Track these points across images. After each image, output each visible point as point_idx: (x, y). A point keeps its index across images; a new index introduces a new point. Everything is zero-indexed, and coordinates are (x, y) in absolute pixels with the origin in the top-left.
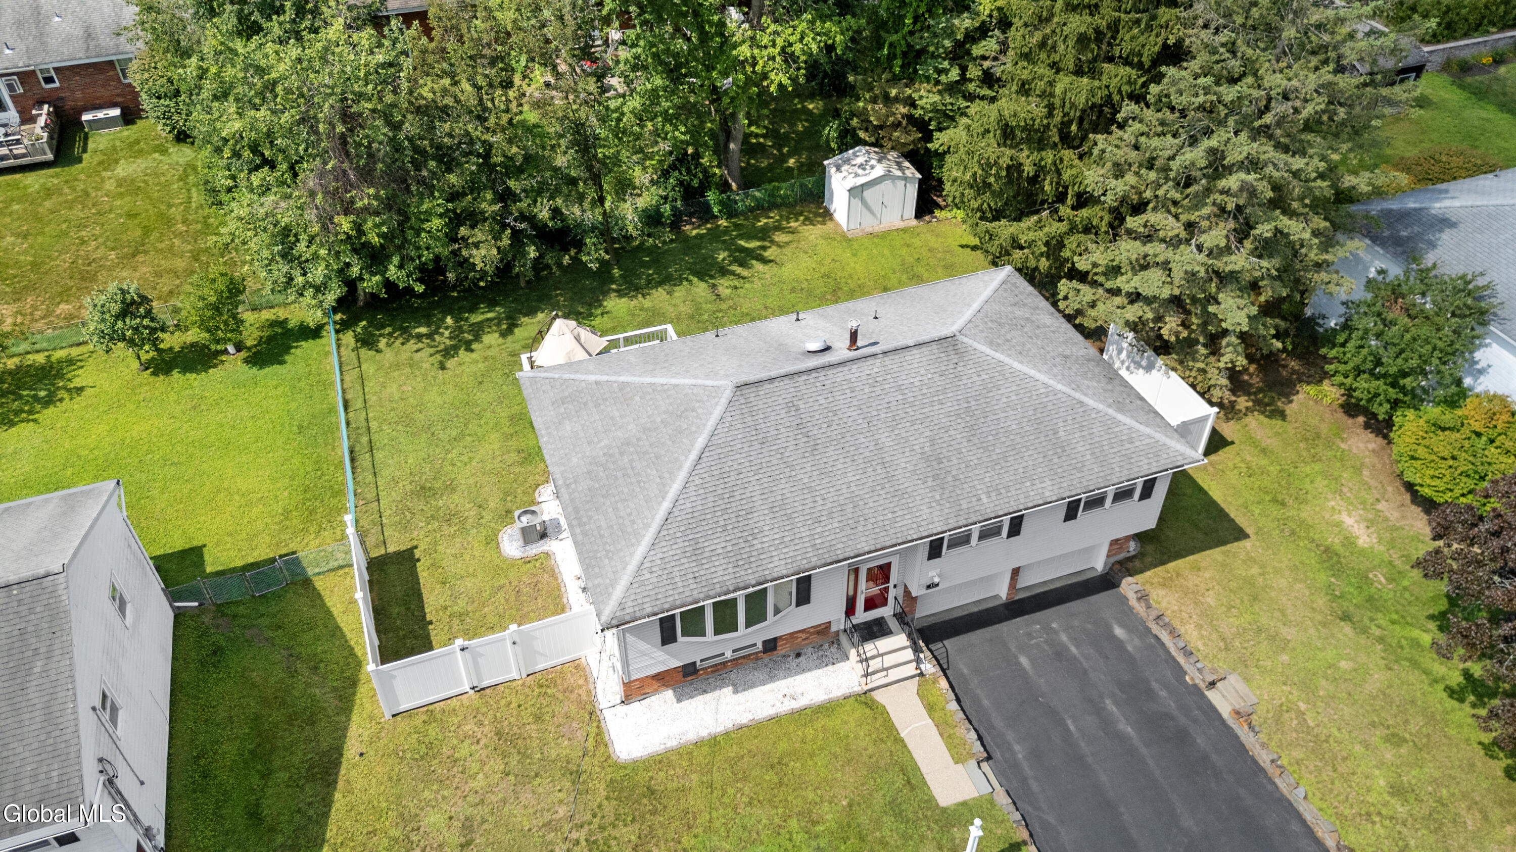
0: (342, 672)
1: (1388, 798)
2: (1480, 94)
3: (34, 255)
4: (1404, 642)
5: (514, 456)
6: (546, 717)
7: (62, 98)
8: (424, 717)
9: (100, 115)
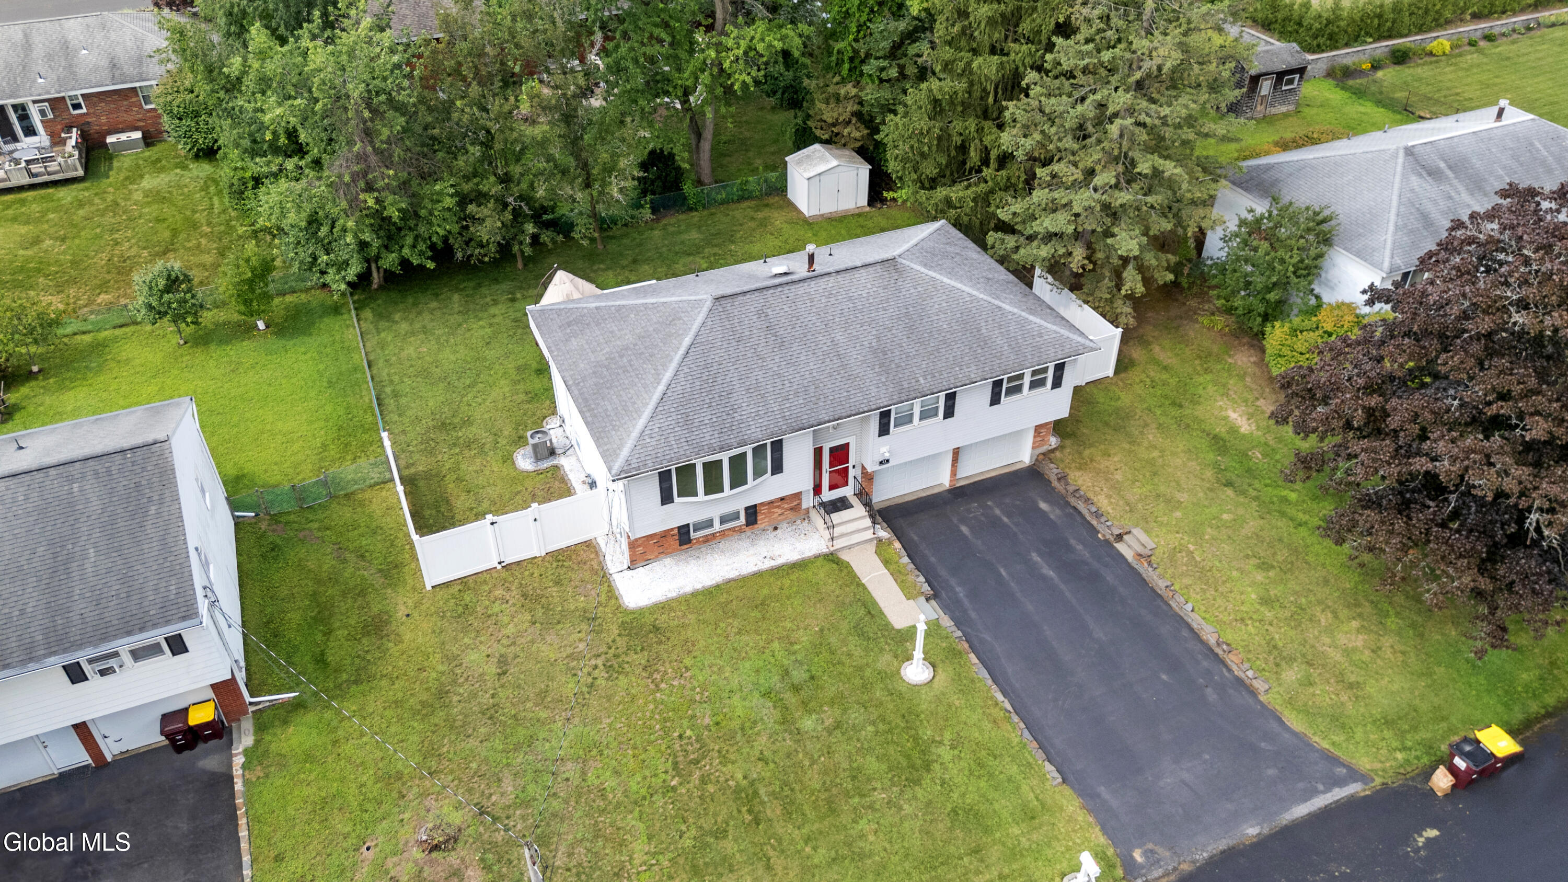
0: (385, 558)
1: (1258, 607)
2: (1360, 94)
3: (73, 255)
4: (1275, 499)
5: (522, 397)
6: (565, 582)
7: (88, 123)
8: (460, 587)
9: (123, 137)
